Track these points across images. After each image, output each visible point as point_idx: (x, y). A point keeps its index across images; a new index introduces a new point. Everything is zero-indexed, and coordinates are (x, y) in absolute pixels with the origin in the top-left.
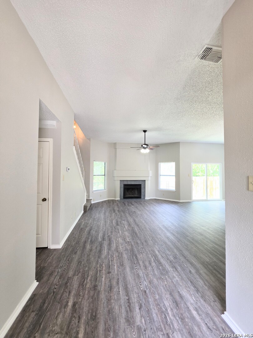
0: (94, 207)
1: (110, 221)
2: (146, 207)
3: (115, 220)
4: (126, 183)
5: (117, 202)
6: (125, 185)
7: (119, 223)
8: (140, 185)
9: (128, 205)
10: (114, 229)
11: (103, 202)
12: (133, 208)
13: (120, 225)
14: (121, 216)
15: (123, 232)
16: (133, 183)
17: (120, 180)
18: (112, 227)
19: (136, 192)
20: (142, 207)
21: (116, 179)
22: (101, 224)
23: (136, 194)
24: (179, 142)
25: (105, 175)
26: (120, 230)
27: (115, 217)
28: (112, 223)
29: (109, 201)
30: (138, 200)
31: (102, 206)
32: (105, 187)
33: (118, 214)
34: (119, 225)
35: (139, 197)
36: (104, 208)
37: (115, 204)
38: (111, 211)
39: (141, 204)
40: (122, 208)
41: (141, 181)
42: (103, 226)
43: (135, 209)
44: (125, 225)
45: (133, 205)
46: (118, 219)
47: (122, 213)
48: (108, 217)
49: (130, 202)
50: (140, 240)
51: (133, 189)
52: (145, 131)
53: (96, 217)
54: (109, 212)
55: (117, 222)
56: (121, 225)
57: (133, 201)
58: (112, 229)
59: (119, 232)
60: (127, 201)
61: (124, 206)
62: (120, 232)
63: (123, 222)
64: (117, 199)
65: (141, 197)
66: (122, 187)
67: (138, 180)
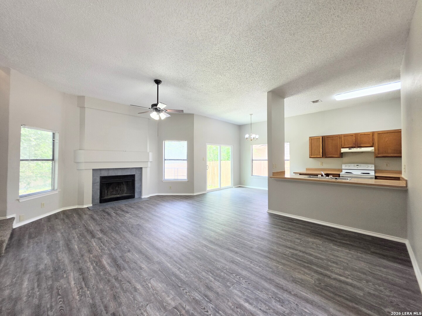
0: (27, 237)
1: (92, 264)
2: (153, 213)
3: (105, 257)
4: (105, 174)
5: (90, 213)
6: (102, 178)
7: (120, 261)
8: (133, 176)
9: (117, 214)
10: (117, 285)
11: (49, 218)
12: (130, 218)
13: (126, 266)
14: (117, 243)
15: (144, 283)
16: (120, 173)
17: (93, 169)
18: (109, 281)
19: (125, 188)
20: (148, 214)
21: (83, 166)
22: (69, 283)
23: (125, 192)
24: (193, 114)
25: (53, 160)
26: (133, 281)
27: (102, 249)
28: (103, 268)
29: (66, 215)
30: (130, 201)
31: (52, 229)
32: (53, 185)
33: (105, 238)
34: (124, 269)
35: (132, 197)
36: (59, 234)
37: (85, 217)
38: (82, 235)
39: (141, 208)
40: (108, 224)
41: (135, 169)
42: (82, 288)
43: (136, 219)
44: (139, 262)
45: (127, 212)
46: (113, 252)
47: (113, 234)
48: (82, 256)
49: (117, 209)
50: (196, 289)
51: (119, 184)
52: (158, 82)
53: (42, 267)
54: (80, 240)
55: (114, 261)
56: (130, 267)
57: (122, 204)
58: (113, 287)
59: (136, 289)
60: (108, 206)
61: (109, 218)
62: (139, 286)
63: (129, 254)
64: (85, 206)
65: (135, 195)
66: (97, 183)
67: (129, 168)
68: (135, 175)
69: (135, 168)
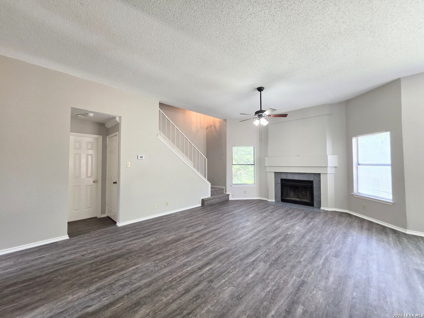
4: (284, 177)
6: (282, 180)
8: (311, 182)
17: (275, 172)
25: (254, 164)
30: (311, 209)
35: (311, 204)
41: (313, 175)
52: (260, 89)
64: (269, 200)
65: (314, 203)
66: (279, 183)
67: (306, 173)
68: (313, 181)
69: (313, 173)
